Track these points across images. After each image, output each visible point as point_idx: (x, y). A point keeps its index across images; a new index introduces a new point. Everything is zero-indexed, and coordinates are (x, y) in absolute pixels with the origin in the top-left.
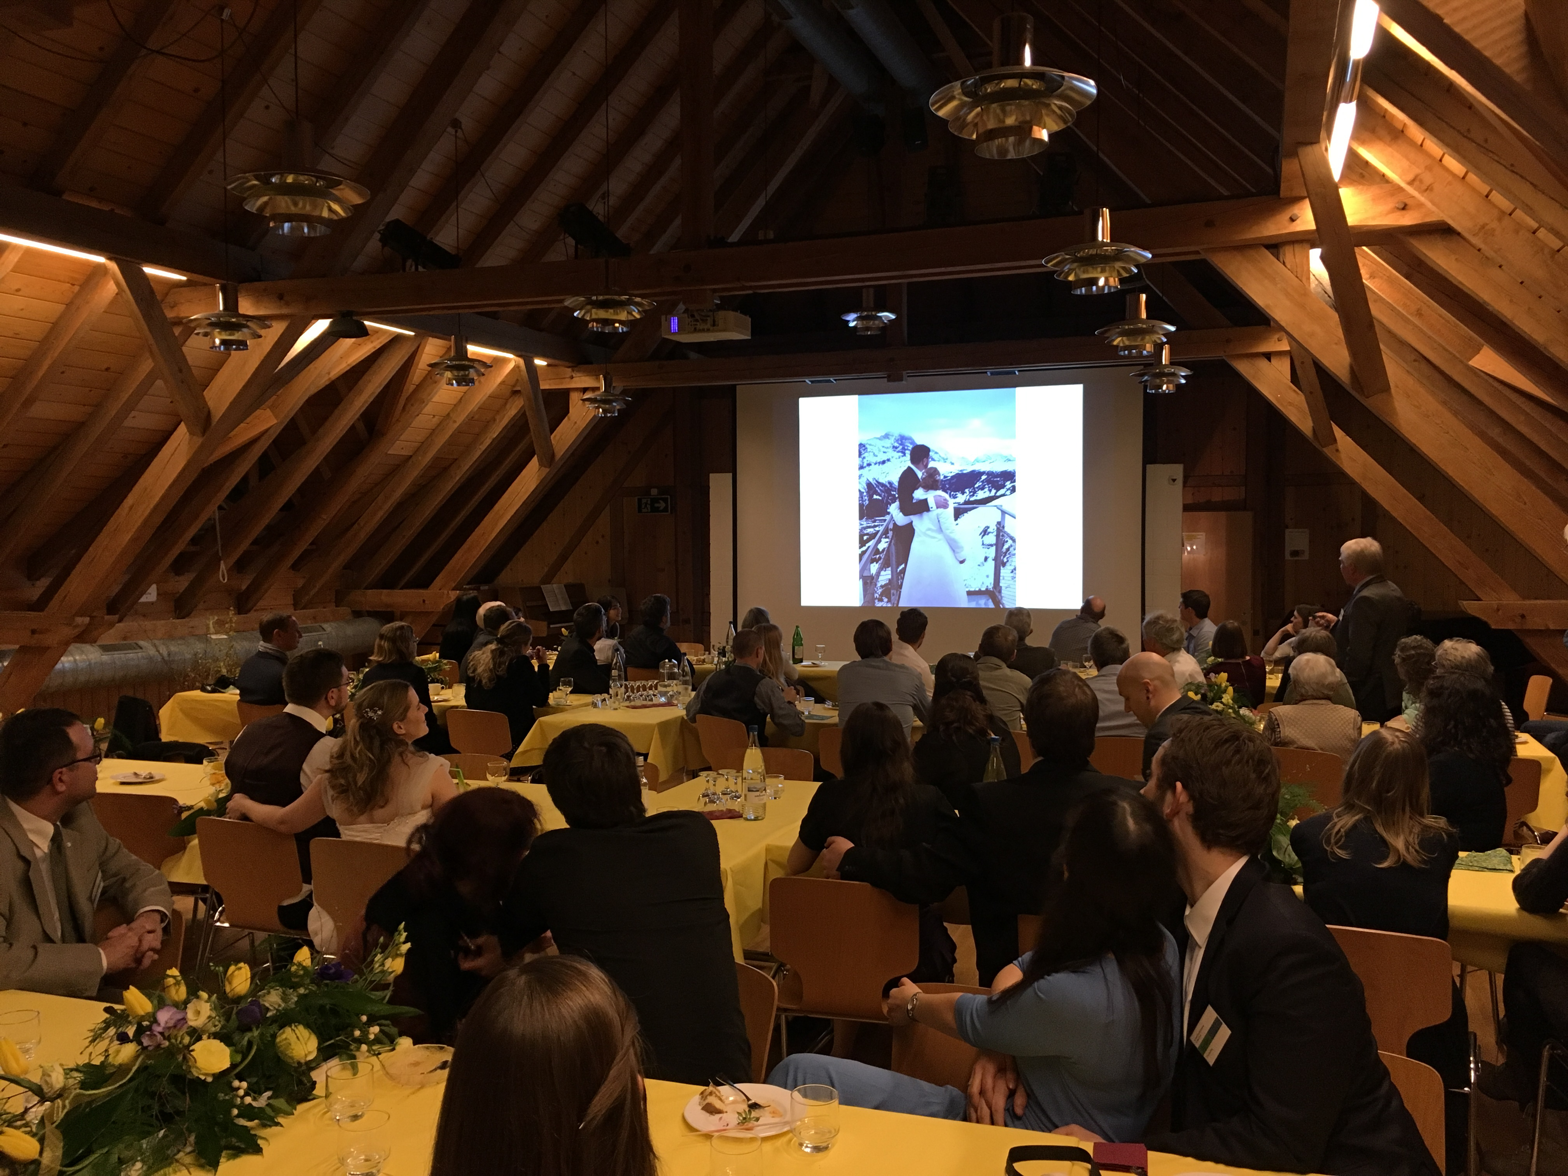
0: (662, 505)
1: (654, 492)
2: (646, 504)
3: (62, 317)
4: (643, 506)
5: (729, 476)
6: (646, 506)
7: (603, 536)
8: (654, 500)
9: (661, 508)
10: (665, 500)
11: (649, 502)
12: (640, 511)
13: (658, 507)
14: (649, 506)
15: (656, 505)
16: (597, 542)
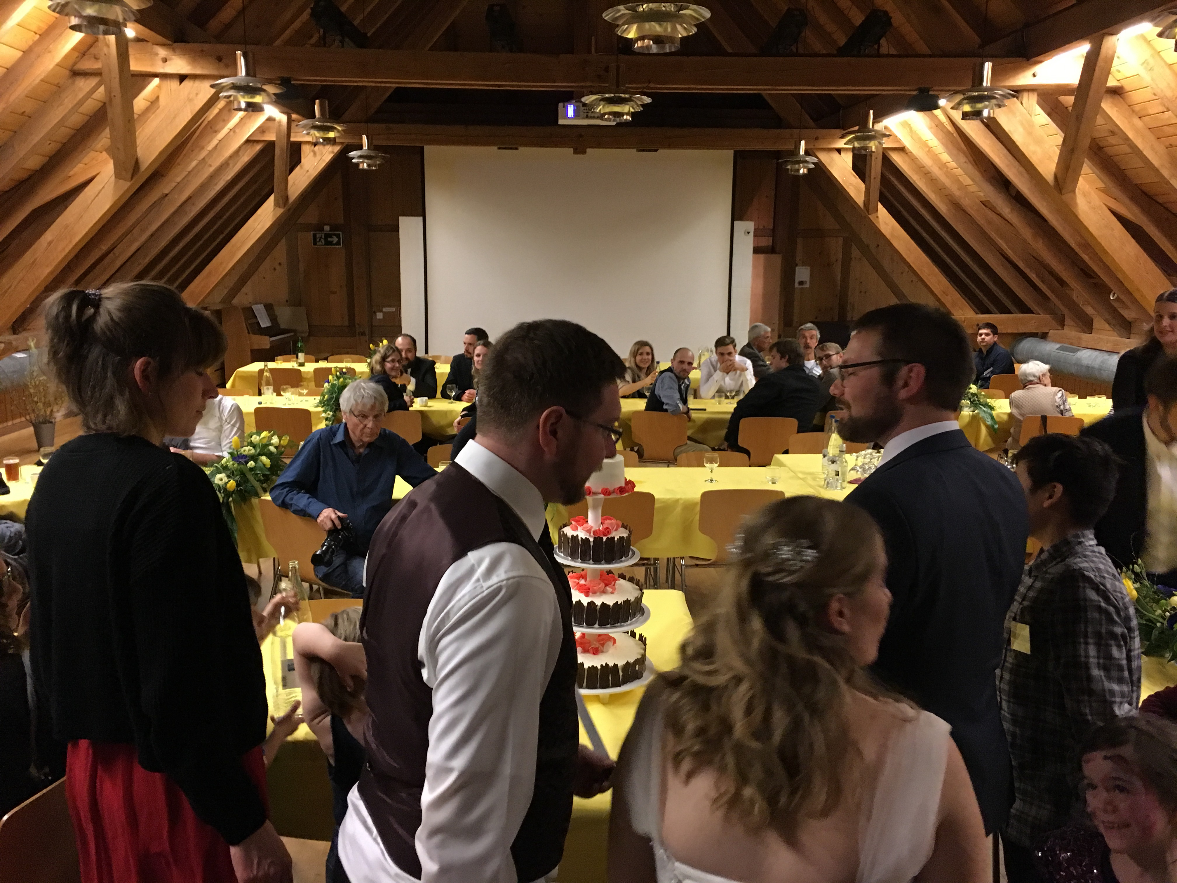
0: (335, 240)
1: (327, 228)
2: (321, 238)
3: (19, 62)
4: (318, 240)
5: (421, 218)
6: (320, 240)
7: (280, 264)
8: (327, 236)
9: (334, 242)
10: (338, 236)
11: (323, 237)
12: (315, 244)
13: (332, 241)
14: (323, 241)
15: (329, 239)
16: (275, 269)
